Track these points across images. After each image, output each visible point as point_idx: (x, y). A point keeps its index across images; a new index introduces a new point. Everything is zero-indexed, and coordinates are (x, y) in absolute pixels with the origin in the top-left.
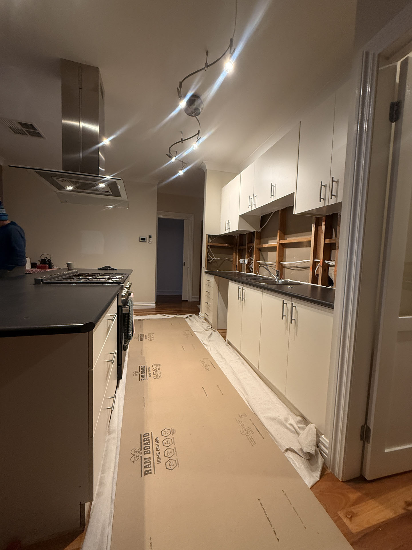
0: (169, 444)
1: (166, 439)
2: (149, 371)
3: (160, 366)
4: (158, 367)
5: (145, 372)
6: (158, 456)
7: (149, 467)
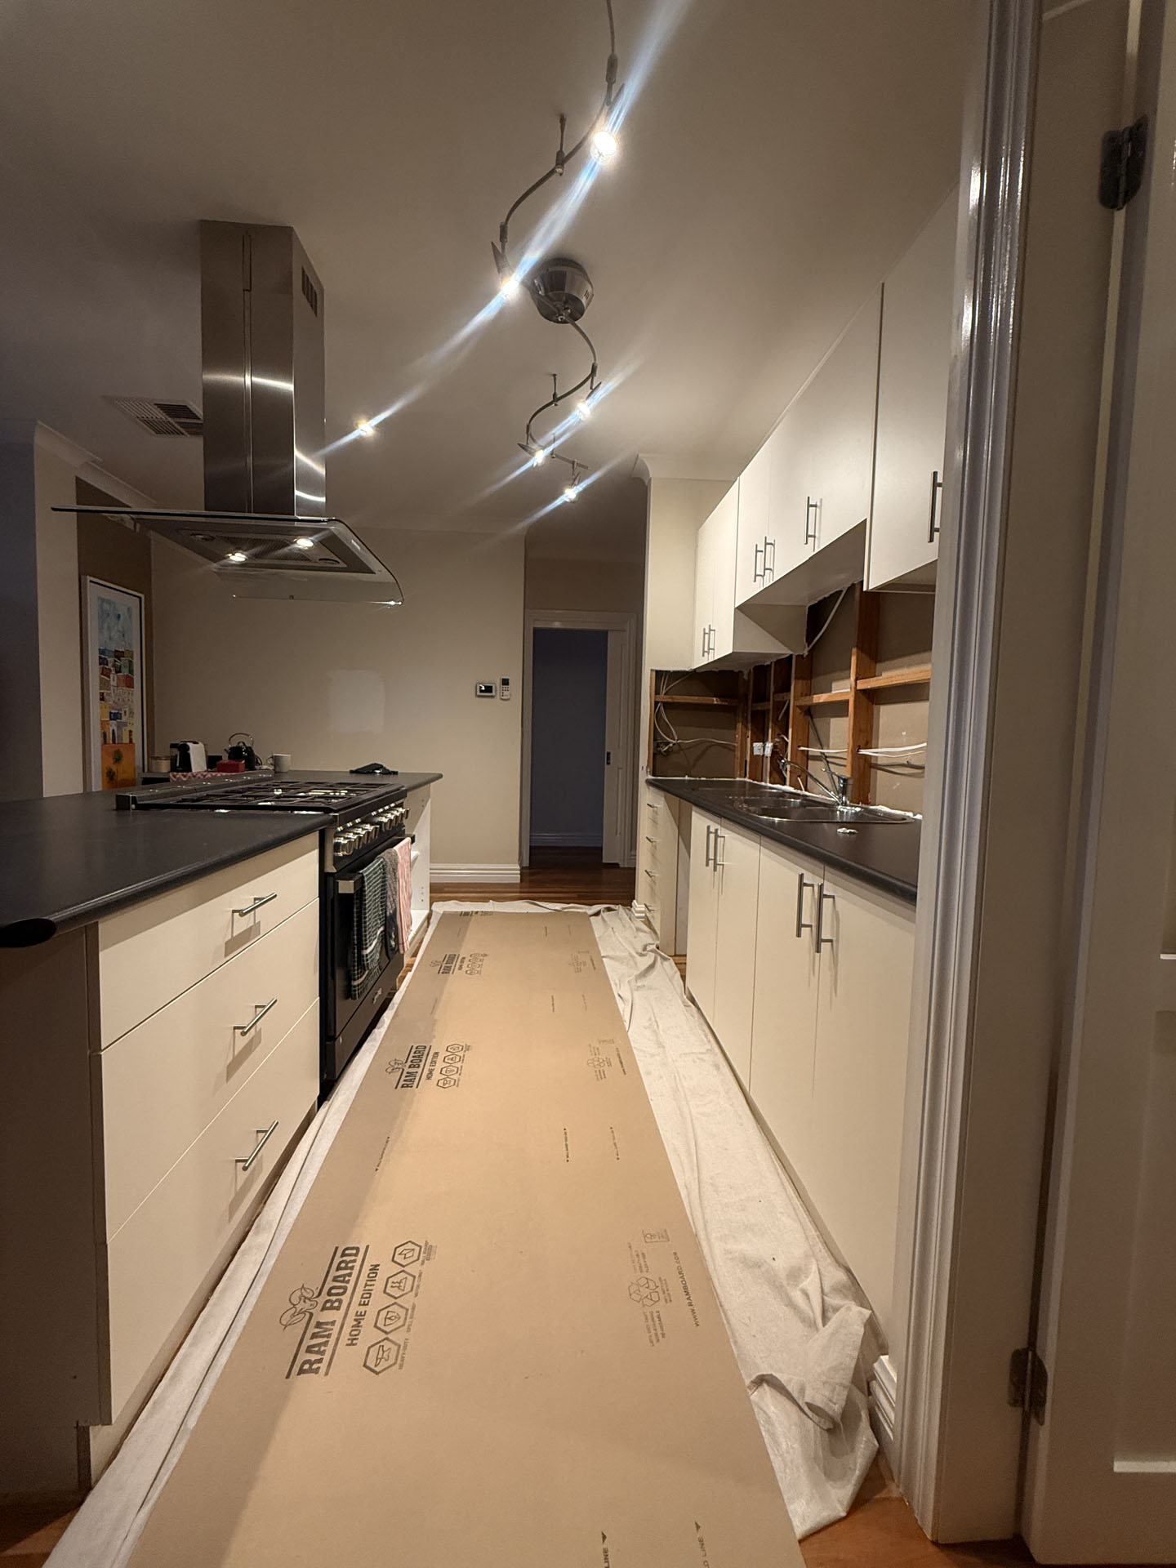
0: (403, 1290)
1: (401, 1272)
2: (433, 1063)
3: (468, 1050)
4: (461, 1054)
5: (422, 1064)
6: (355, 1323)
7: (318, 1352)
